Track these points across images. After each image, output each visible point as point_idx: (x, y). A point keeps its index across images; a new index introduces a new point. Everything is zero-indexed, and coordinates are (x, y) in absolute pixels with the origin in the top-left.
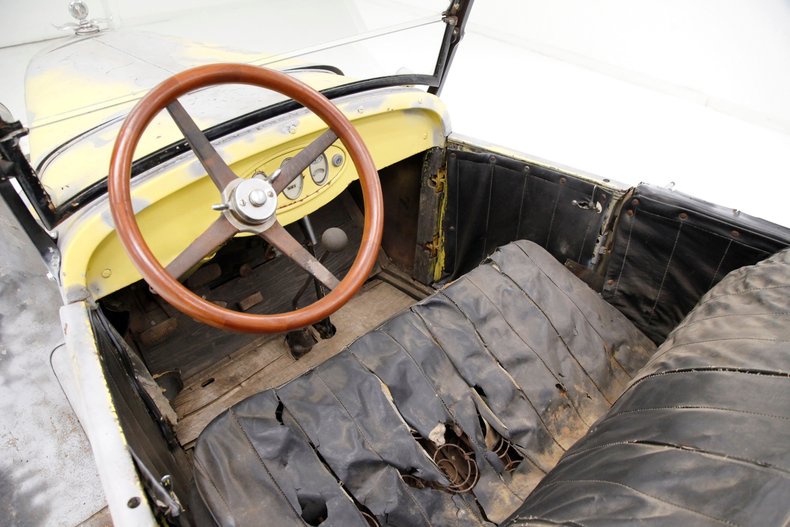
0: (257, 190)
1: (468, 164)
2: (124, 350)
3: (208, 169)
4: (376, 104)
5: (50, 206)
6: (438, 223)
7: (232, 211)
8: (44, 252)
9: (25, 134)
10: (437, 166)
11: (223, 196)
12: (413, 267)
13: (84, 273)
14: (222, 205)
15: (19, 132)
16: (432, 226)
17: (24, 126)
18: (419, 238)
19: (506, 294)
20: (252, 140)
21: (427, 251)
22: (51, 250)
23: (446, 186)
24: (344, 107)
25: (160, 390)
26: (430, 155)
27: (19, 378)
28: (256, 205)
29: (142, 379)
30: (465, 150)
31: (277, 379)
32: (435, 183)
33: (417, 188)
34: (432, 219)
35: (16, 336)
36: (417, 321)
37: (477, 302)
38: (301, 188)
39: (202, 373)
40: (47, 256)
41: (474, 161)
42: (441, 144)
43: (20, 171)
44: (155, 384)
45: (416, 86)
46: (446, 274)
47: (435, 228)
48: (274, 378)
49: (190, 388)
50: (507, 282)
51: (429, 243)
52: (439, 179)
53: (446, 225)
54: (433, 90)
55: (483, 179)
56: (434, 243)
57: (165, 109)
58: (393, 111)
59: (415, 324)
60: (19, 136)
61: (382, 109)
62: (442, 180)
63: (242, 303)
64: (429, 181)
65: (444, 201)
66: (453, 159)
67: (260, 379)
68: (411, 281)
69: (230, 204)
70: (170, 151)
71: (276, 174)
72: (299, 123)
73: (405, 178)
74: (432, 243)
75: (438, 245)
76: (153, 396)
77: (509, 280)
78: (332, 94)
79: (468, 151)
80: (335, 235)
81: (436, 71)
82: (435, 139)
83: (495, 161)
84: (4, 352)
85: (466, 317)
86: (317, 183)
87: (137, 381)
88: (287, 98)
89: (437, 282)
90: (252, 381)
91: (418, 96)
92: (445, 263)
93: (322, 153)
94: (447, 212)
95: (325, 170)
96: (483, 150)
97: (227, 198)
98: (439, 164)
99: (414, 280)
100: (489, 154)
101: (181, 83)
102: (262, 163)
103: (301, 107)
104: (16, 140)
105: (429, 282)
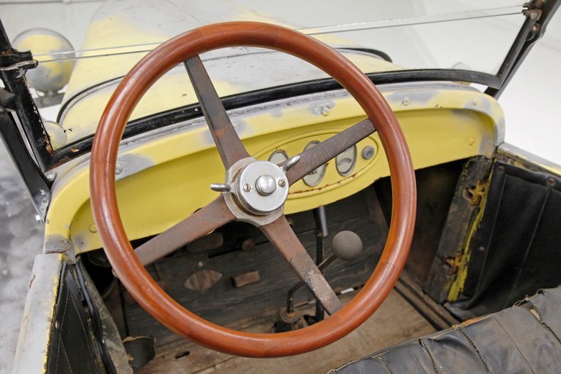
0: (267, 176)
1: (519, 182)
2: (96, 310)
3: (217, 140)
4: (425, 98)
5: (48, 148)
6: (465, 239)
7: (233, 194)
8: (34, 193)
9: (32, 66)
10: (478, 176)
11: (227, 175)
12: (426, 279)
13: (69, 224)
14: (223, 186)
15: (27, 63)
16: (458, 241)
17: (34, 58)
18: (440, 251)
19: (545, 352)
20: (279, 116)
21: (446, 267)
22: (43, 192)
23: (484, 201)
24: (390, 95)
25: (127, 358)
26: (472, 163)
27: (11, 300)
28: (262, 193)
29: (108, 343)
30: (517, 165)
31: (254, 370)
32: (471, 195)
33: (449, 196)
34: (459, 234)
35: (20, 259)
36: (425, 358)
37: (505, 354)
38: (322, 176)
39: (179, 342)
40: (38, 198)
41: (526, 180)
42: (489, 154)
43: (21, 105)
44: (122, 350)
45: (473, 85)
46: (462, 297)
47: (461, 243)
48: (251, 368)
49: (163, 357)
50: (547, 337)
51: (450, 258)
52: (478, 192)
53: (475, 244)
54: (492, 92)
55: (533, 201)
56: (457, 259)
57: (183, 63)
58: (441, 109)
59: (422, 363)
60: (26, 68)
61: (430, 104)
62: (481, 193)
63: (237, 279)
64: (465, 191)
65: (478, 217)
66: (500, 173)
67: (236, 366)
68: (421, 294)
69: (232, 186)
70: (187, 111)
71: (294, 160)
72: (334, 105)
73: (438, 182)
74: (454, 259)
75: (461, 264)
76: (116, 364)
77: (551, 335)
78: (378, 79)
79: (521, 166)
80: (348, 241)
81: (501, 71)
82: (482, 148)
83: (553, 185)
84: (5, 272)
85: (488, 370)
86: (341, 174)
87: (103, 346)
88: (328, 76)
89: (452, 303)
90: (227, 365)
91: (474, 96)
92: (465, 284)
93: (354, 145)
94: (478, 230)
95: (353, 161)
96: (541, 169)
97: (231, 178)
98: (481, 175)
99: (425, 293)
100: (547, 175)
101: (206, 38)
102: (285, 142)
103: (341, 88)
104: (22, 72)
105: (441, 300)
